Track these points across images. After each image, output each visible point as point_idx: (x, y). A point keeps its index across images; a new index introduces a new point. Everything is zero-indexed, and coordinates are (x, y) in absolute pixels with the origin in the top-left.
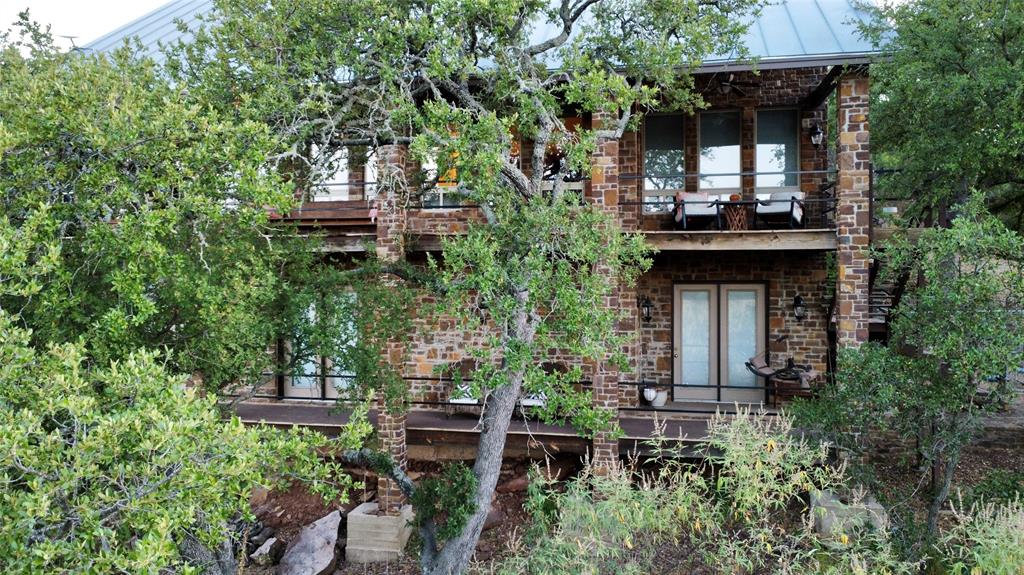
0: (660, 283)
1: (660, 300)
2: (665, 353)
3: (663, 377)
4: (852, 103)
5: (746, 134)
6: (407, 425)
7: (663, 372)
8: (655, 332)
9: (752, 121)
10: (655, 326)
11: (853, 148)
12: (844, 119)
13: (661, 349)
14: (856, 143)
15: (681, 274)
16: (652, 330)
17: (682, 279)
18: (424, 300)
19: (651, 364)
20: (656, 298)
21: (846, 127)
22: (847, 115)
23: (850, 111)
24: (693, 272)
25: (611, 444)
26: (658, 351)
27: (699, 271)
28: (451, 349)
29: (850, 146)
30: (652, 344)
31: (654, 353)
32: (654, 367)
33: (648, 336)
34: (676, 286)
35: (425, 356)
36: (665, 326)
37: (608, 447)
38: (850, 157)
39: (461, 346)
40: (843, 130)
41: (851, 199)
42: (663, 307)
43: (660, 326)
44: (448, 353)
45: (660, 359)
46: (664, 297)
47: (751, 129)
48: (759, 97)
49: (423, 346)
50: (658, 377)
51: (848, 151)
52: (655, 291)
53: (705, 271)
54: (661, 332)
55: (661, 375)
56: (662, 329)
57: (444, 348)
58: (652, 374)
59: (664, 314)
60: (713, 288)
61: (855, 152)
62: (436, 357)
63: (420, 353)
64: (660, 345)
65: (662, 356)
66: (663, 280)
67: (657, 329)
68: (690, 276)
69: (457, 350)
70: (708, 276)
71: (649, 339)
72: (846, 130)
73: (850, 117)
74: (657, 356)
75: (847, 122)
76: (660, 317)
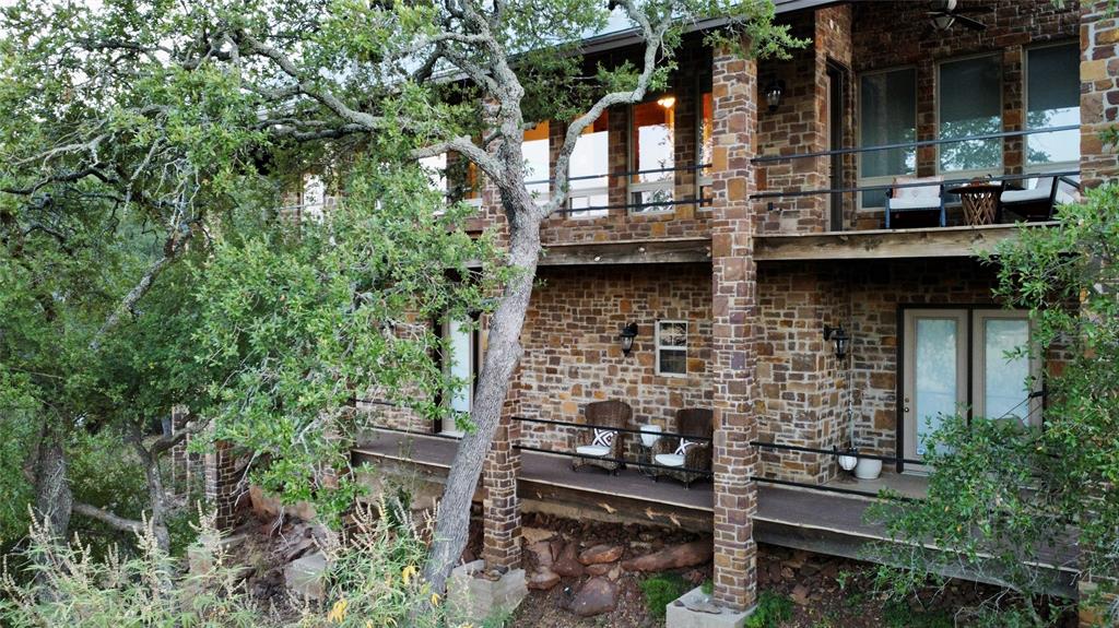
0: (879, 306)
1: (879, 331)
2: (886, 405)
3: (883, 438)
4: (1099, 13)
5: (1009, 86)
6: (519, 473)
7: (885, 432)
8: (872, 375)
9: (1018, 66)
10: (871, 367)
11: (1101, 85)
12: (1086, 40)
13: (880, 399)
14: (1108, 77)
15: (909, 295)
16: (868, 372)
17: (910, 301)
18: (569, 325)
19: (866, 418)
20: (874, 328)
21: (1089, 53)
22: (1092, 33)
23: (1097, 27)
24: (926, 291)
25: (736, 526)
26: (876, 401)
27: (935, 290)
28: (596, 385)
29: (1097, 84)
30: (869, 391)
31: (871, 404)
32: (872, 424)
33: (862, 380)
34: (906, 311)
35: (569, 392)
36: (886, 368)
37: (732, 529)
38: (1098, 102)
39: (607, 382)
40: (1085, 58)
41: (1097, 170)
42: (884, 341)
43: (879, 367)
44: (594, 390)
45: (879, 412)
46: (886, 326)
47: (1016, 79)
48: (1030, 29)
49: (568, 382)
50: (876, 438)
51: (1093, 92)
52: (872, 318)
53: (945, 290)
54: (881, 375)
55: (880, 435)
56: (881, 371)
57: (589, 384)
58: (869, 433)
59: (884, 350)
60: (962, 314)
61: (1105, 93)
62: (580, 395)
63: (565, 389)
64: (880, 393)
65: (883, 408)
66: (883, 302)
67: (875, 371)
68: (923, 297)
69: (603, 388)
70: (948, 296)
71: (865, 384)
72: (1090, 57)
73: (1097, 35)
74: (875, 409)
75: (1092, 45)
76: (880, 354)
